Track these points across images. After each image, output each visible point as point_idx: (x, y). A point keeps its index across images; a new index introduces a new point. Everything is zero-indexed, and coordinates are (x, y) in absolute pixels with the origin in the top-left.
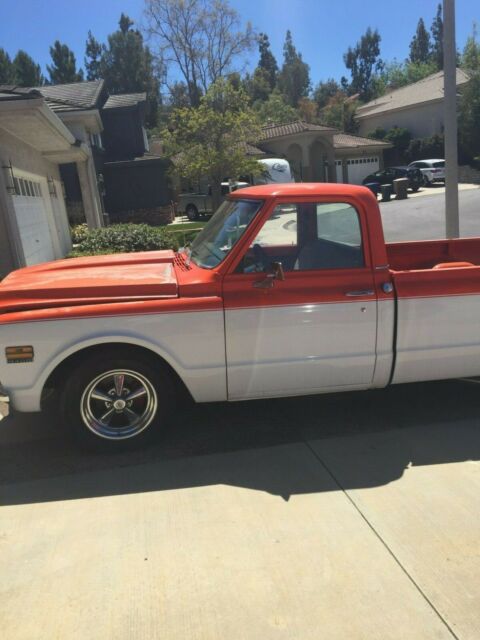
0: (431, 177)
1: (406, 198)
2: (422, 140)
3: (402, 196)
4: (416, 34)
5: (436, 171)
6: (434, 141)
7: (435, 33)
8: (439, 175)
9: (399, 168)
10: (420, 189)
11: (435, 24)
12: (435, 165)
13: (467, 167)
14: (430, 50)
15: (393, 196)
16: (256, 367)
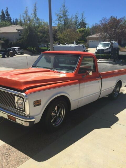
0: (18, 52)
1: (13, 57)
2: (12, 42)
3: (12, 56)
4: (1, 13)
5: (19, 50)
6: (16, 43)
7: (6, 14)
8: (20, 52)
9: (9, 49)
10: (15, 55)
11: (6, 12)
12: (18, 49)
13: (25, 50)
14: (6, 19)
15: (9, 56)
16: (83, 98)
